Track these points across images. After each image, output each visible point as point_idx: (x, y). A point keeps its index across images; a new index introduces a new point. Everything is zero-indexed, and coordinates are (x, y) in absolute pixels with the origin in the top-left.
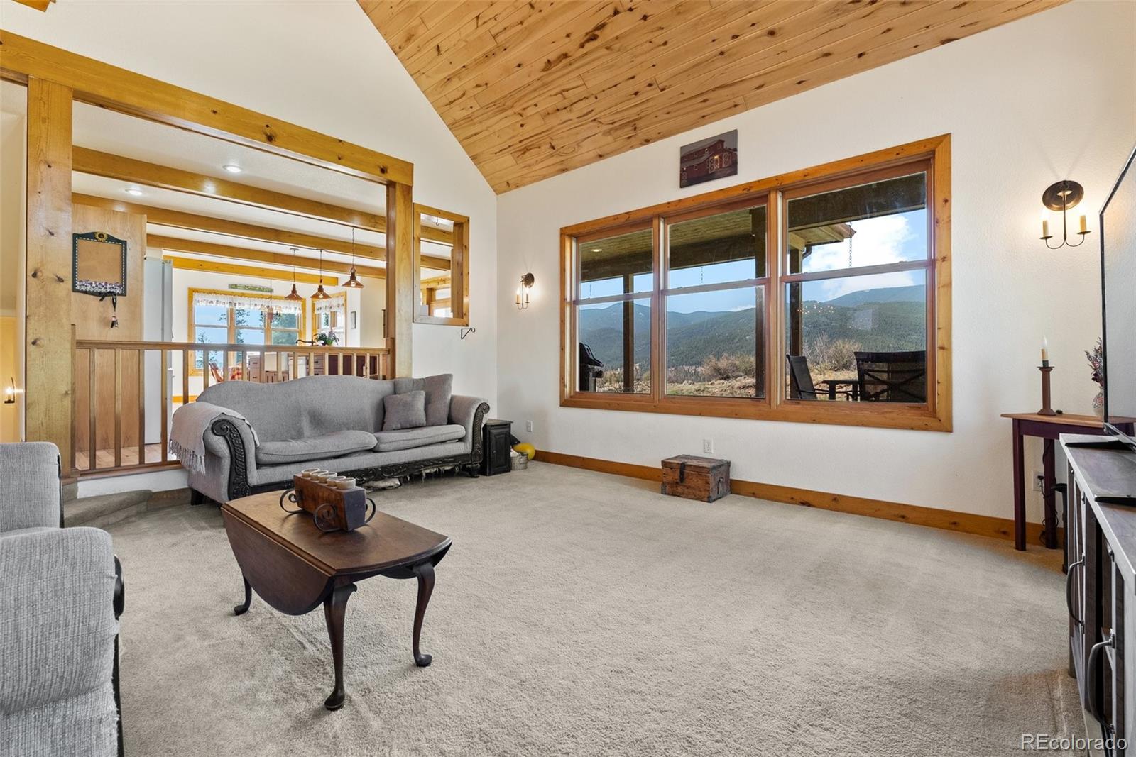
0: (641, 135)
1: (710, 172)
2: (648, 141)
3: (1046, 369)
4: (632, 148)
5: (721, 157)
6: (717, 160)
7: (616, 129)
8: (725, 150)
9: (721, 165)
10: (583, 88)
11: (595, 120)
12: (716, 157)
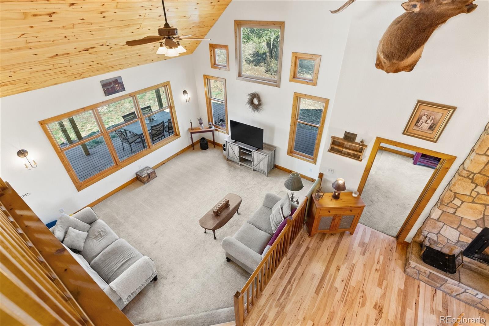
0: (82, 76)
1: (116, 90)
2: (83, 78)
3: (191, 123)
4: (75, 80)
5: (118, 85)
6: (117, 86)
7: (71, 75)
8: (119, 83)
9: (119, 88)
10: (68, 64)
11: (63, 73)
12: (117, 85)
